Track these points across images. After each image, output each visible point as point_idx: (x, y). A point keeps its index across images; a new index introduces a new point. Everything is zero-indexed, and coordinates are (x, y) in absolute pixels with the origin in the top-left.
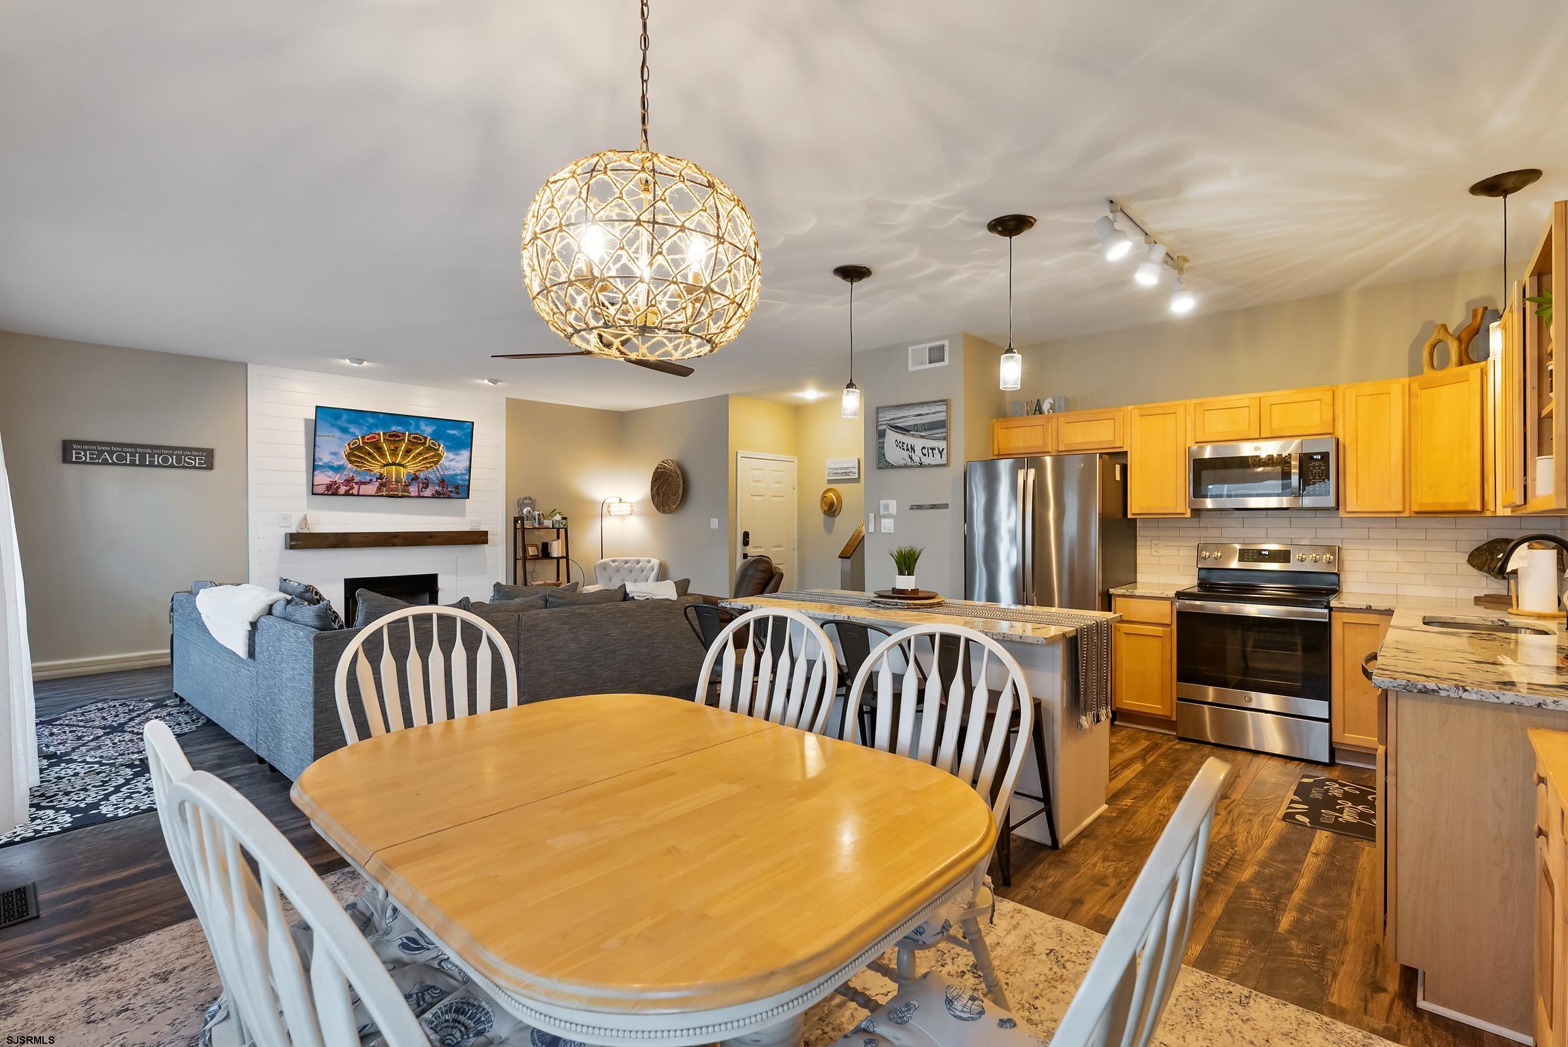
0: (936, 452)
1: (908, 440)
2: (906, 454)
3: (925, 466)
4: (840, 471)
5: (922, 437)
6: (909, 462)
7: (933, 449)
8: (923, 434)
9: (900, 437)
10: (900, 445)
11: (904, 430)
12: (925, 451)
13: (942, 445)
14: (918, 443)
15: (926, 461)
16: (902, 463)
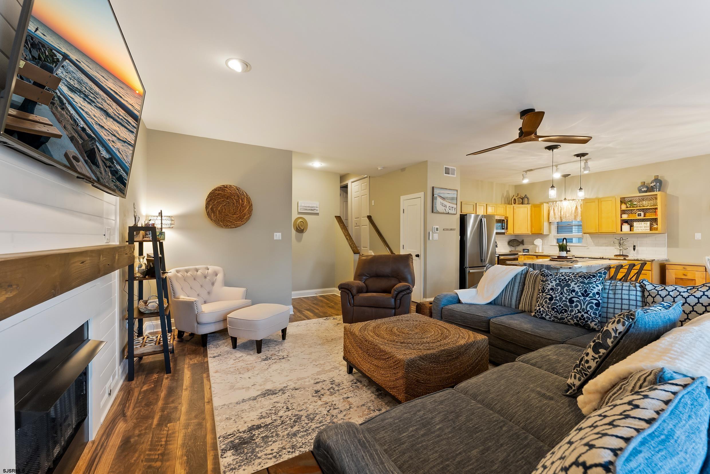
0: (453, 209)
1: (445, 203)
2: (444, 208)
3: (450, 214)
4: (308, 208)
5: (449, 202)
6: (445, 212)
7: (452, 207)
8: (449, 201)
9: (442, 201)
10: (442, 204)
11: (443, 198)
12: (450, 208)
13: (455, 206)
14: (448, 204)
15: (450, 212)
16: (442, 211)
